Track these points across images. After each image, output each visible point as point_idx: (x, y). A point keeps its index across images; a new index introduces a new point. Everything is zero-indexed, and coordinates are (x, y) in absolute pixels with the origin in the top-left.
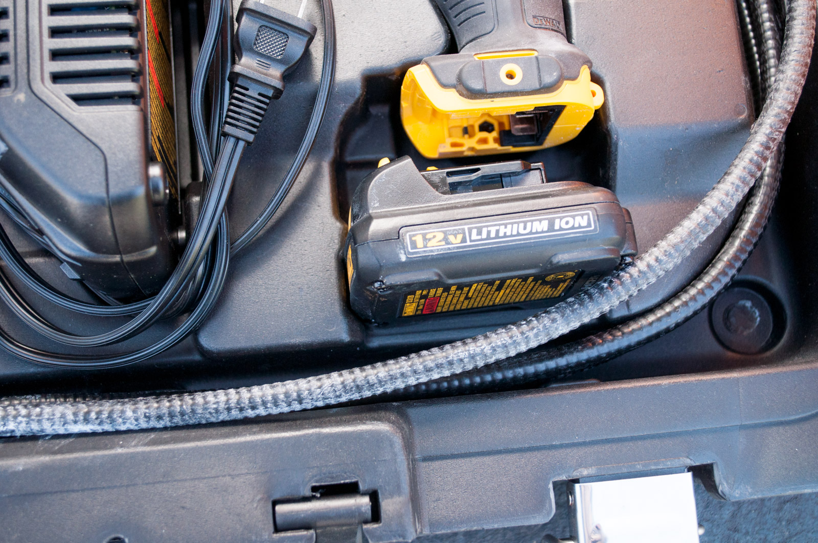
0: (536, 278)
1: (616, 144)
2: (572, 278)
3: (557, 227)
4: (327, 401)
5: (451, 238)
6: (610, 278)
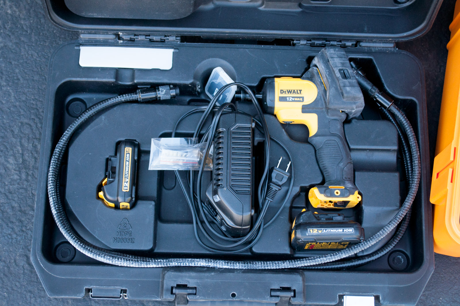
0: (339, 243)
1: (364, 211)
2: (348, 244)
3: (344, 231)
4: (285, 267)
5: (319, 231)
6: (357, 245)
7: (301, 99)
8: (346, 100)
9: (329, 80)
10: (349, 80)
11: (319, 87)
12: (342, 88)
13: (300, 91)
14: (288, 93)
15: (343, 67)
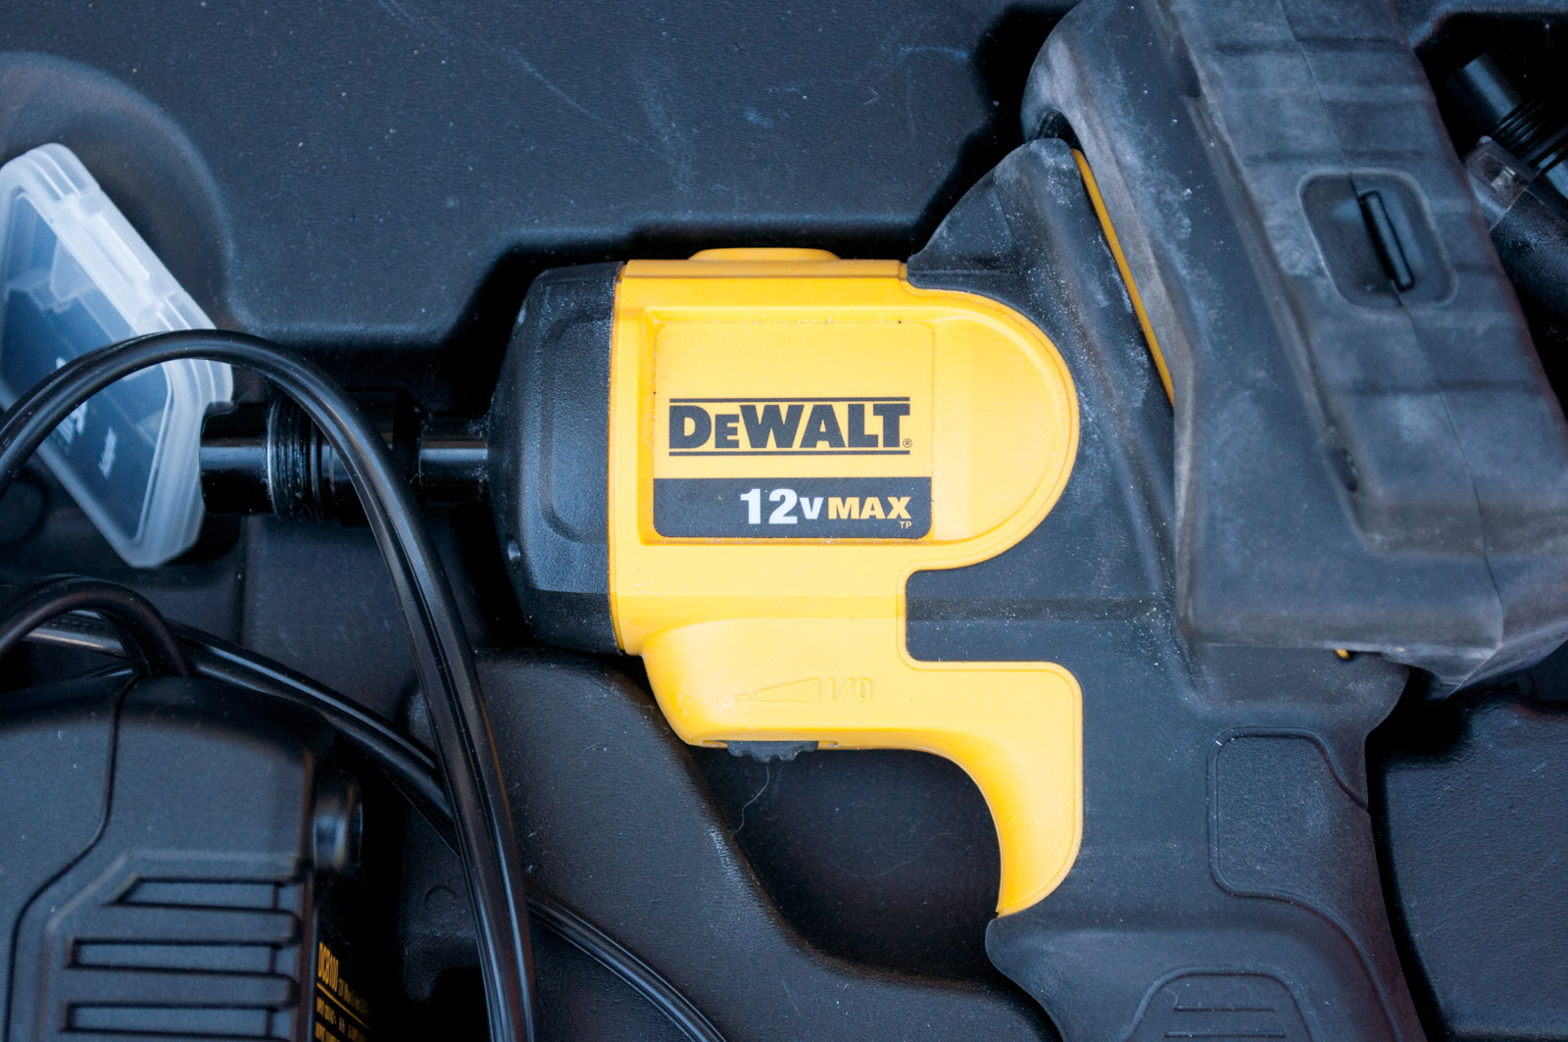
7: (899, 507)
8: (1396, 546)
9: (1198, 306)
10: (1426, 313)
11: (1091, 372)
12: (1345, 406)
13: (893, 411)
14: (758, 439)
15: (1355, 156)
